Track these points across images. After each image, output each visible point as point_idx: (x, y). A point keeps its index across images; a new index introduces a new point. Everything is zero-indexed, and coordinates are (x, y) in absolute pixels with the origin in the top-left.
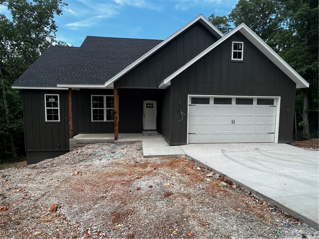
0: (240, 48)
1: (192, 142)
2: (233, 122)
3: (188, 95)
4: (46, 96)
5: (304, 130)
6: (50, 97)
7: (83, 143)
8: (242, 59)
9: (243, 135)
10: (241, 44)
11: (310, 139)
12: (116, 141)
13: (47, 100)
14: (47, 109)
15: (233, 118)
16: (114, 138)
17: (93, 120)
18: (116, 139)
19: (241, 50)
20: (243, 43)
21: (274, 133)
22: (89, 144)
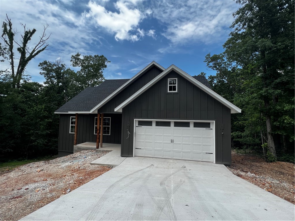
0: (175, 83)
1: (138, 155)
2: (172, 141)
3: (135, 119)
4: (71, 118)
5: (269, 152)
6: (73, 118)
7: (81, 149)
8: (176, 91)
9: (182, 153)
10: (176, 80)
11: (275, 162)
12: (98, 149)
13: (72, 120)
14: (71, 126)
15: (172, 138)
16: (96, 147)
17: (95, 133)
18: (98, 147)
19: (176, 84)
20: (177, 79)
21: (212, 153)
22: (84, 149)
